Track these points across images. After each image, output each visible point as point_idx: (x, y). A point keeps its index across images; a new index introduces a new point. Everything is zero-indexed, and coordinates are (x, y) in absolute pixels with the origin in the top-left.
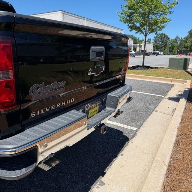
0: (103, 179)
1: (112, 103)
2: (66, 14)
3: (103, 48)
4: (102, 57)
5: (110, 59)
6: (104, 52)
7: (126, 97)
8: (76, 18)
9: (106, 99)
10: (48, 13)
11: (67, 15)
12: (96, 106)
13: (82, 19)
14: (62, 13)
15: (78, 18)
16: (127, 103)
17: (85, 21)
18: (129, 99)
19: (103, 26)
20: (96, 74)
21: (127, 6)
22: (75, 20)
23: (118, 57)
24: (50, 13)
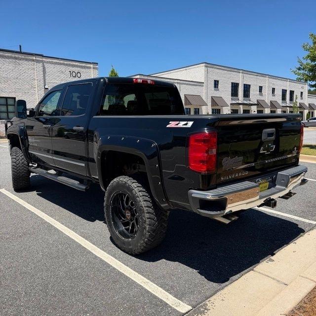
0: (273, 258)
1: (283, 181)
2: (210, 67)
3: (274, 129)
4: (273, 138)
5: (282, 136)
6: (275, 133)
7: (299, 179)
8: (226, 72)
9: (276, 177)
10: (185, 69)
11: (212, 68)
12: (266, 182)
13: (235, 72)
14: (205, 66)
15: (228, 71)
16: (302, 186)
17: (241, 74)
18: (304, 181)
19: (270, 79)
20: (267, 152)
21: (309, 56)
22: (224, 74)
23: (293, 133)
24: (187, 68)
